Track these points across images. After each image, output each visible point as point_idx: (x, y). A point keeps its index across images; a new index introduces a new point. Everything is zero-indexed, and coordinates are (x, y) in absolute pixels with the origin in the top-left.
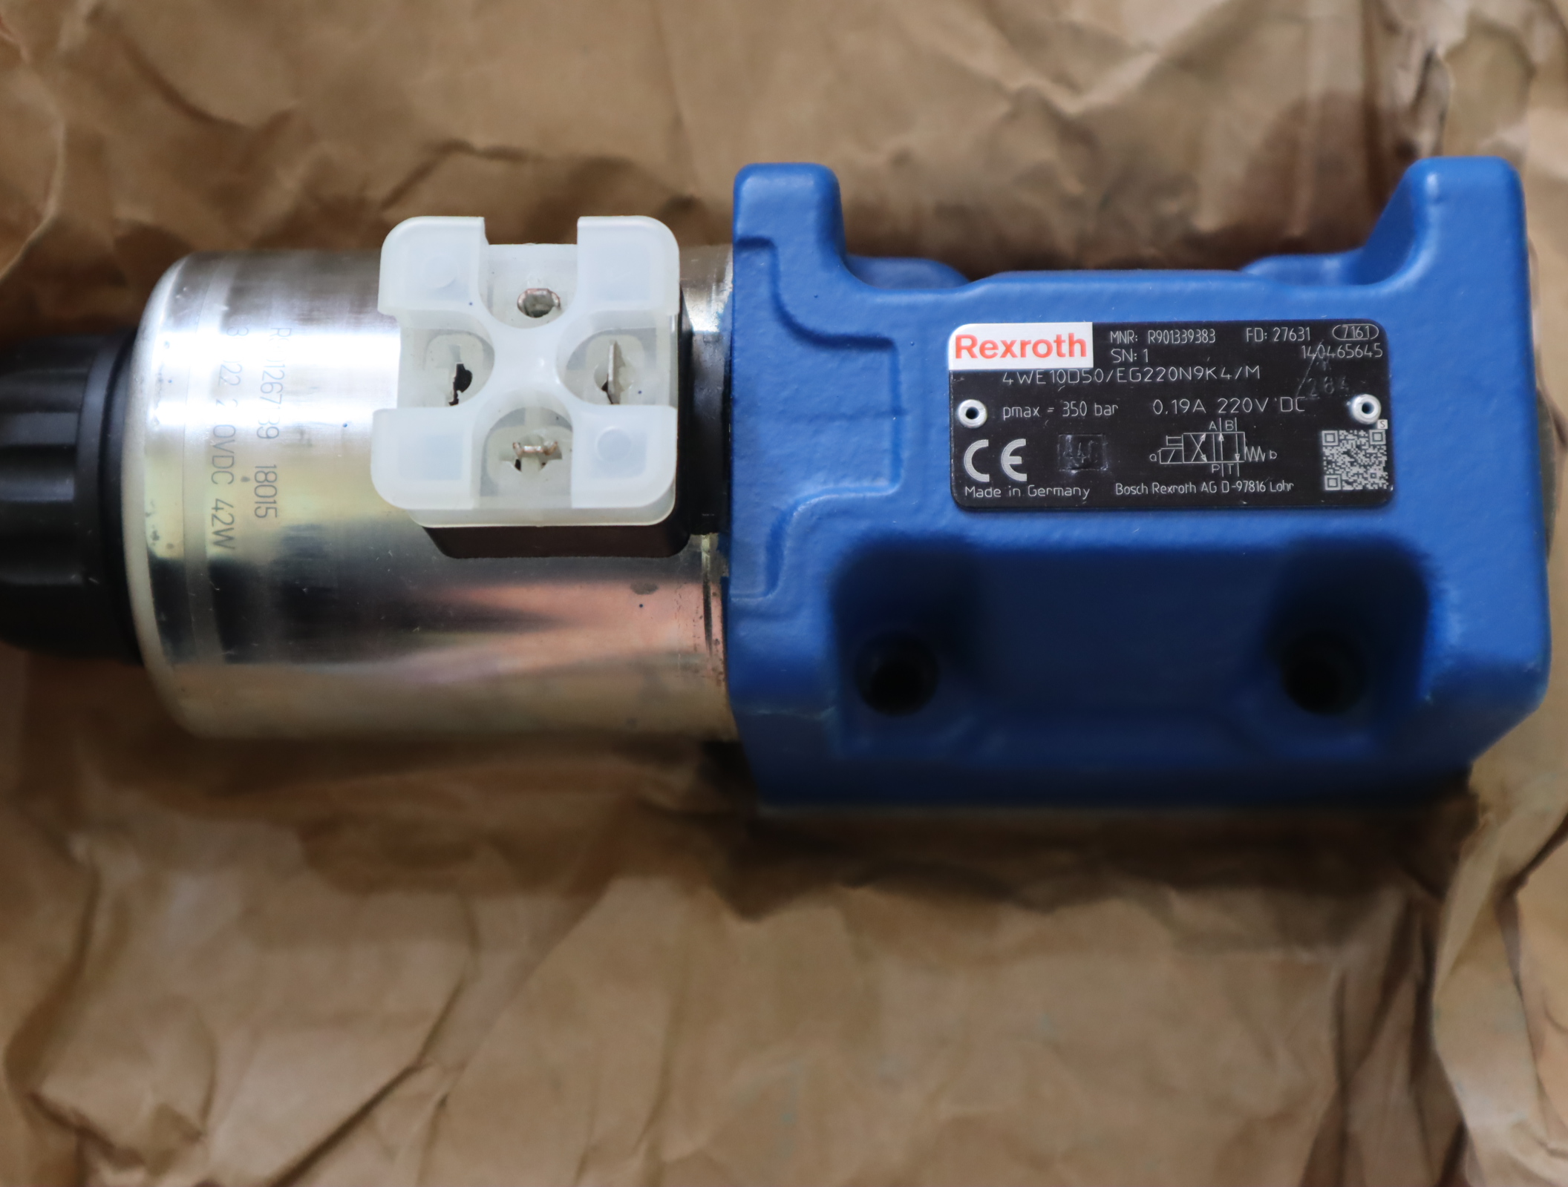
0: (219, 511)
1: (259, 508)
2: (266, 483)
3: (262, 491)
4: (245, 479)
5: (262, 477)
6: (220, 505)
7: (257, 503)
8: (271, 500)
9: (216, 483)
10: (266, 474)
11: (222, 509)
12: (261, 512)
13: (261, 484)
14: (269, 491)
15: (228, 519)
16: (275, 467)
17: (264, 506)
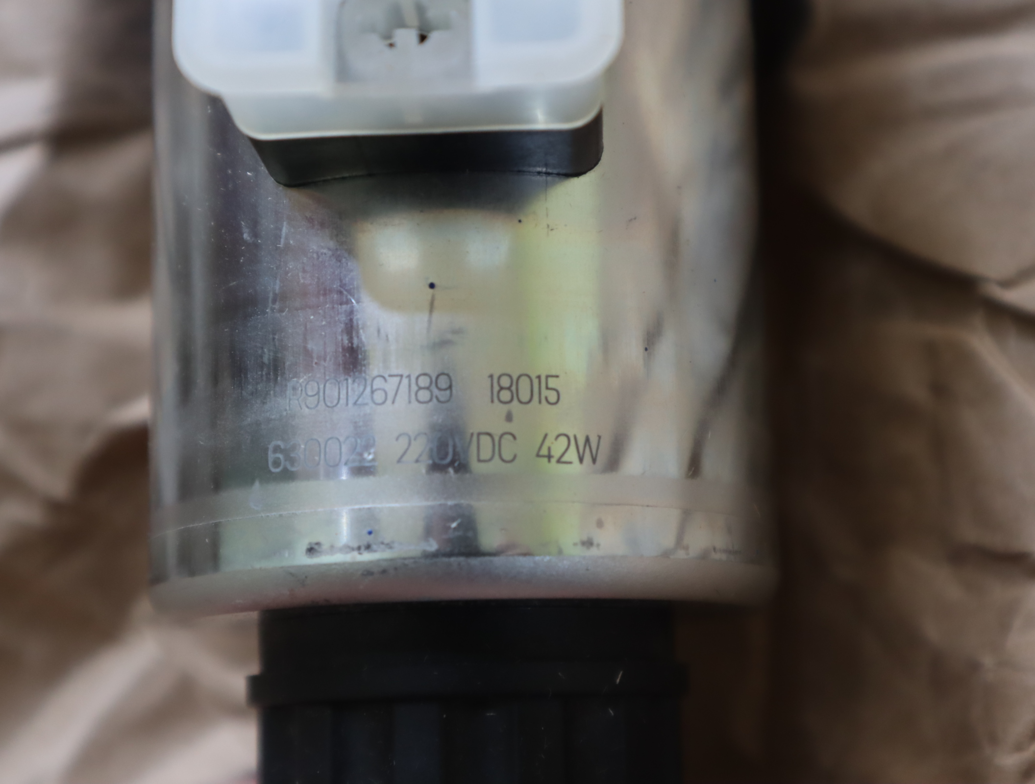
0: (553, 453)
1: (546, 399)
2: (514, 388)
3: (525, 395)
4: (509, 418)
5: (505, 395)
6: (544, 451)
7: (540, 402)
8: (536, 382)
9: (515, 457)
10: (502, 388)
11: (549, 449)
12: (553, 397)
13: (515, 395)
14: (524, 384)
15: (563, 441)
16: (491, 376)
17: (545, 392)
